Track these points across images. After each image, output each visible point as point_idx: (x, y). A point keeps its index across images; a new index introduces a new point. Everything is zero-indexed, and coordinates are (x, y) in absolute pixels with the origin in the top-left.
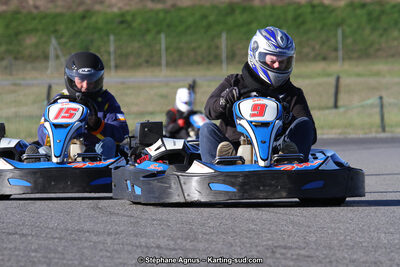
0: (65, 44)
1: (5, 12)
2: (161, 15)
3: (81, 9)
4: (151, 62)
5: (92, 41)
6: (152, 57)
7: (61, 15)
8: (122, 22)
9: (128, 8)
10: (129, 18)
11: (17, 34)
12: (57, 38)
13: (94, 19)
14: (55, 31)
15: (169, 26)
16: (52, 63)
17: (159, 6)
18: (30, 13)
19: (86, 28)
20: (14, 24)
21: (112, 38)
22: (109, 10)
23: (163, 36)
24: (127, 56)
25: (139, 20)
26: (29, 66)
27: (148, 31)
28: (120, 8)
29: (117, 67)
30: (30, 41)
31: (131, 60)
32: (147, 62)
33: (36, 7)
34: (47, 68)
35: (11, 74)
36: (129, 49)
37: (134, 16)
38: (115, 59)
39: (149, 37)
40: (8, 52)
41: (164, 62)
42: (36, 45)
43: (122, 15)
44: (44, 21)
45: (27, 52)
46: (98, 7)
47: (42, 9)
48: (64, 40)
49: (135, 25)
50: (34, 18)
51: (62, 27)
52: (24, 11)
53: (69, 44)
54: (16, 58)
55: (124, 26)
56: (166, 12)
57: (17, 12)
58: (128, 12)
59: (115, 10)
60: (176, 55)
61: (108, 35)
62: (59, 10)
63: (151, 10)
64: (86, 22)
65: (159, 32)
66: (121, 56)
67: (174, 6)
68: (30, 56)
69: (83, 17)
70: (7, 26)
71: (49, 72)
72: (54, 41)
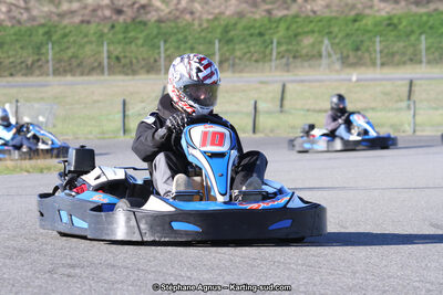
0: (338, 44)
1: (285, 16)
2: (425, 18)
3: (353, 13)
4: (414, 59)
5: (362, 42)
6: (416, 55)
7: (336, 18)
8: (389, 25)
9: (394, 12)
10: (395, 21)
11: (296, 36)
12: (329, 39)
13: (364, 22)
14: (330, 33)
15: (431, 28)
16: (324, 61)
17: (422, 10)
18: (308, 17)
19: (357, 30)
20: (294, 26)
21: (378, 39)
22: (377, 14)
23: (423, 37)
24: (393, 54)
25: (404, 23)
26: (306, 64)
27: (412, 32)
28: (388, 13)
29: (383, 64)
30: (307, 41)
31: (397, 58)
32: (411, 60)
33: (314, 12)
34: (320, 65)
35: (288, 71)
36: (395, 49)
37: (399, 19)
38: (381, 57)
39: (413, 38)
40: (287, 51)
41: (424, 60)
42: (313, 45)
43: (390, 19)
44: (320, 24)
45: (304, 51)
46: (367, 11)
47: (319, 13)
48: (337, 41)
49: (401, 27)
50: (311, 22)
51: (335, 29)
52: (303, 15)
53: (342, 45)
54: (295, 57)
55: (390, 28)
56: (429, 15)
57: (296, 16)
58: (395, 15)
59: (383, 14)
60: (437, 54)
61: (375, 36)
62: (334, 14)
63: (416, 14)
64: (357, 24)
65: (421, 34)
66: (387, 55)
67: (436, 10)
68: (307, 55)
69: (355, 21)
70: (288, 29)
71: (322, 69)
72: (326, 42)
